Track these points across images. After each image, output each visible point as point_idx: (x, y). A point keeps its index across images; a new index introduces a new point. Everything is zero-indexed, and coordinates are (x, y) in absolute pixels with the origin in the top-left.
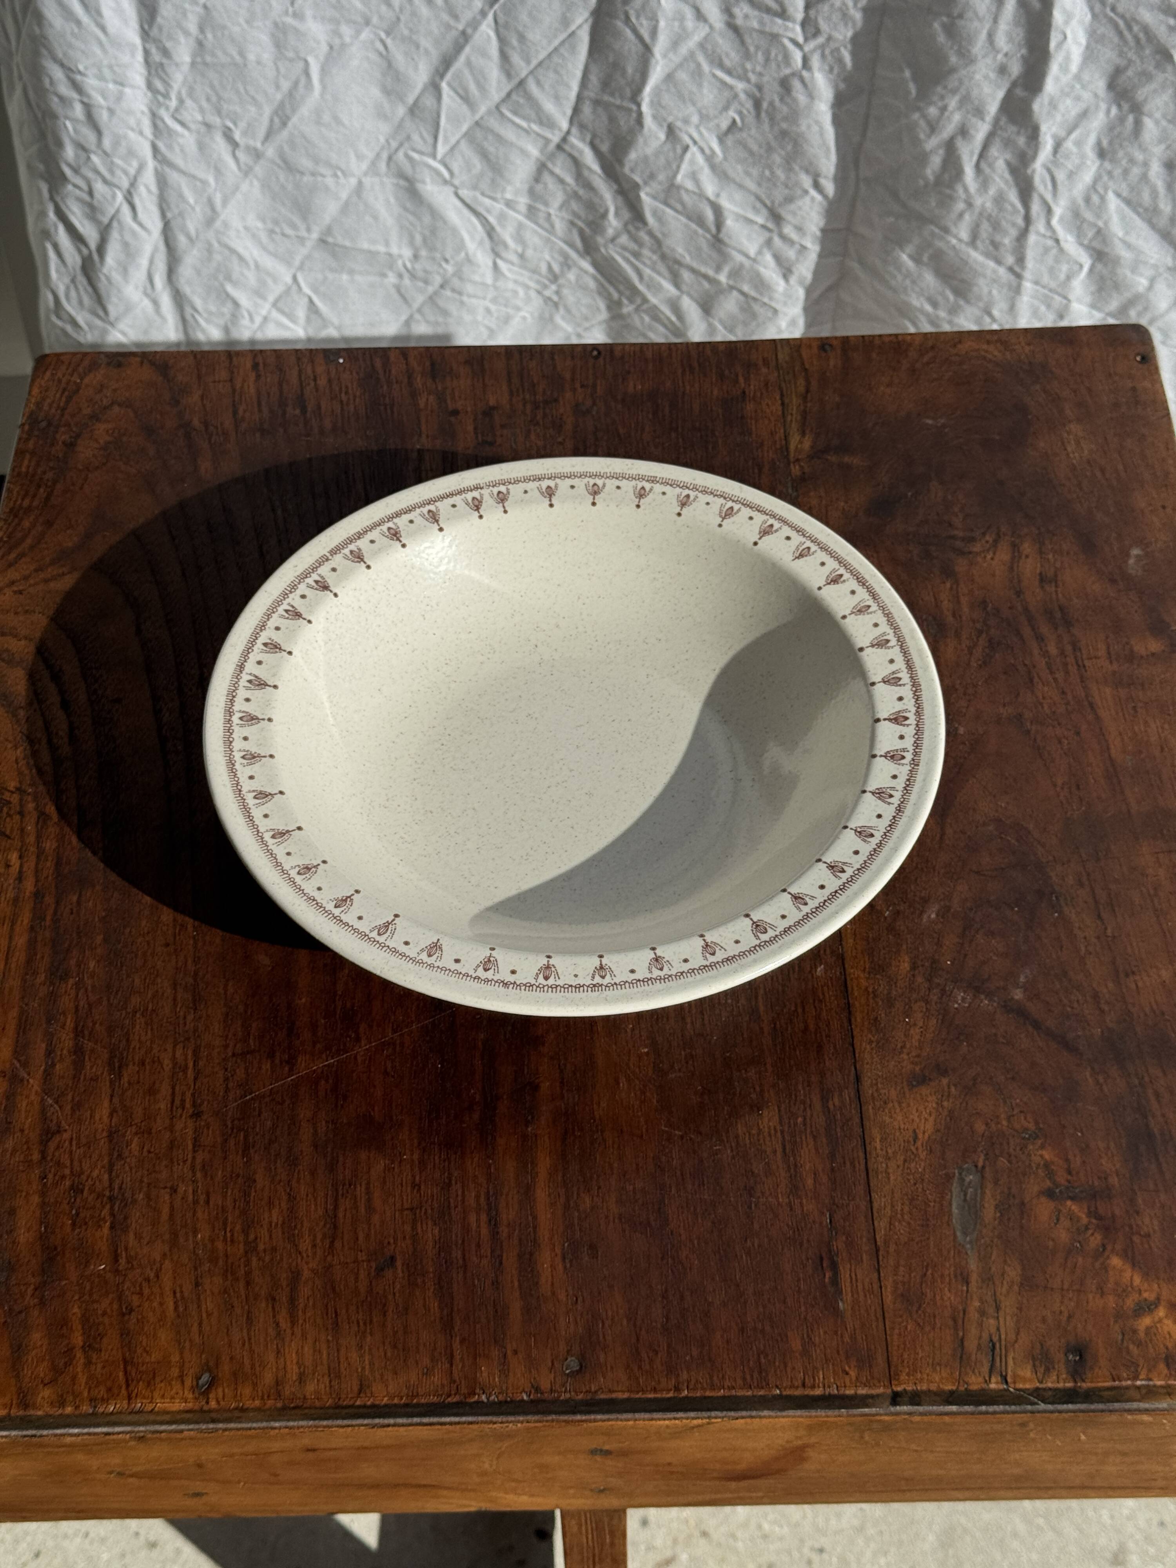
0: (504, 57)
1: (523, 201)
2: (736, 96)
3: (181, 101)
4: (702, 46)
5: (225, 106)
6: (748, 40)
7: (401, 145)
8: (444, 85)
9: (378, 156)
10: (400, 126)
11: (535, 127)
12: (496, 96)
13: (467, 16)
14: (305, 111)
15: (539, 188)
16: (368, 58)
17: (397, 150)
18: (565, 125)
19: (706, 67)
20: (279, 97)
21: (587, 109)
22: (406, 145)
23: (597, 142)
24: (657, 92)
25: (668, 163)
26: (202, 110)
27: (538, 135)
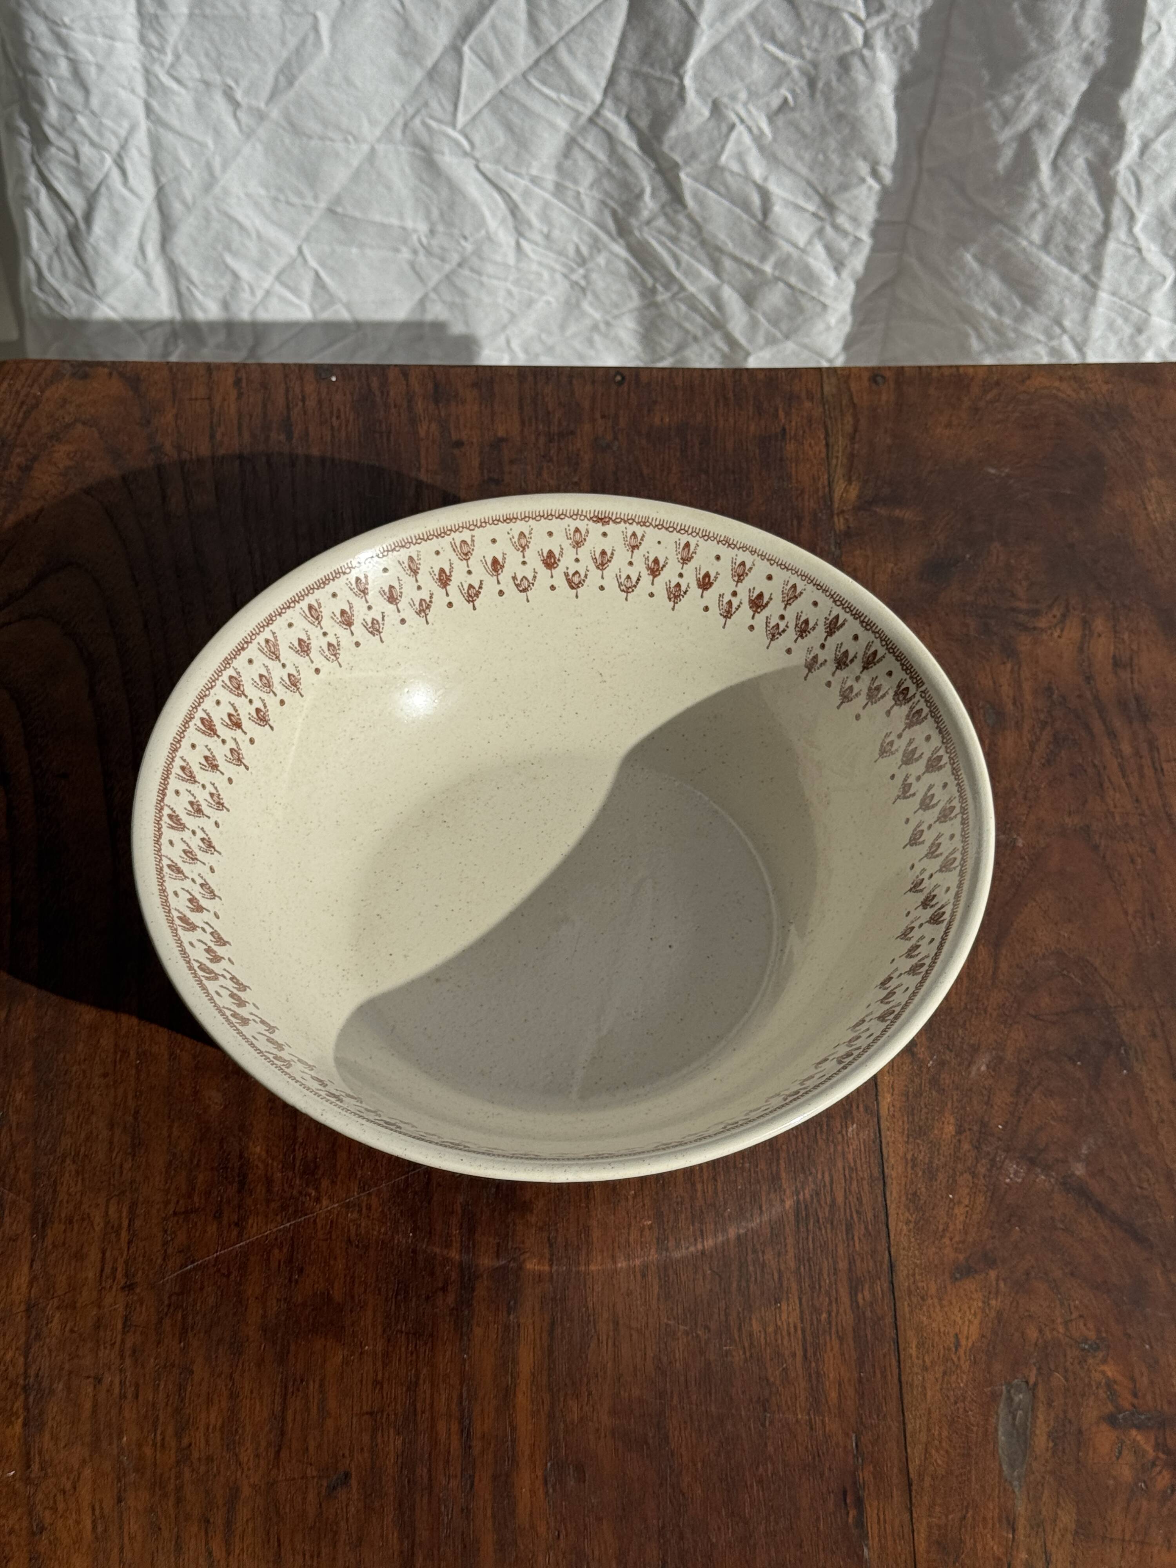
0: (533, 21)
1: (550, 177)
2: (789, 73)
3: (177, 57)
4: (752, 16)
5: (226, 63)
6: (805, 14)
7: (417, 112)
8: (466, 49)
9: (393, 122)
10: (417, 91)
11: (565, 98)
12: (523, 63)
14: (313, 70)
15: (568, 163)
16: (383, 17)
17: (413, 117)
18: (598, 97)
19: (756, 40)
20: (285, 54)
21: (623, 81)
22: (424, 112)
23: (634, 116)
24: (702, 64)
25: (712, 143)
26: (200, 67)
27: (568, 106)
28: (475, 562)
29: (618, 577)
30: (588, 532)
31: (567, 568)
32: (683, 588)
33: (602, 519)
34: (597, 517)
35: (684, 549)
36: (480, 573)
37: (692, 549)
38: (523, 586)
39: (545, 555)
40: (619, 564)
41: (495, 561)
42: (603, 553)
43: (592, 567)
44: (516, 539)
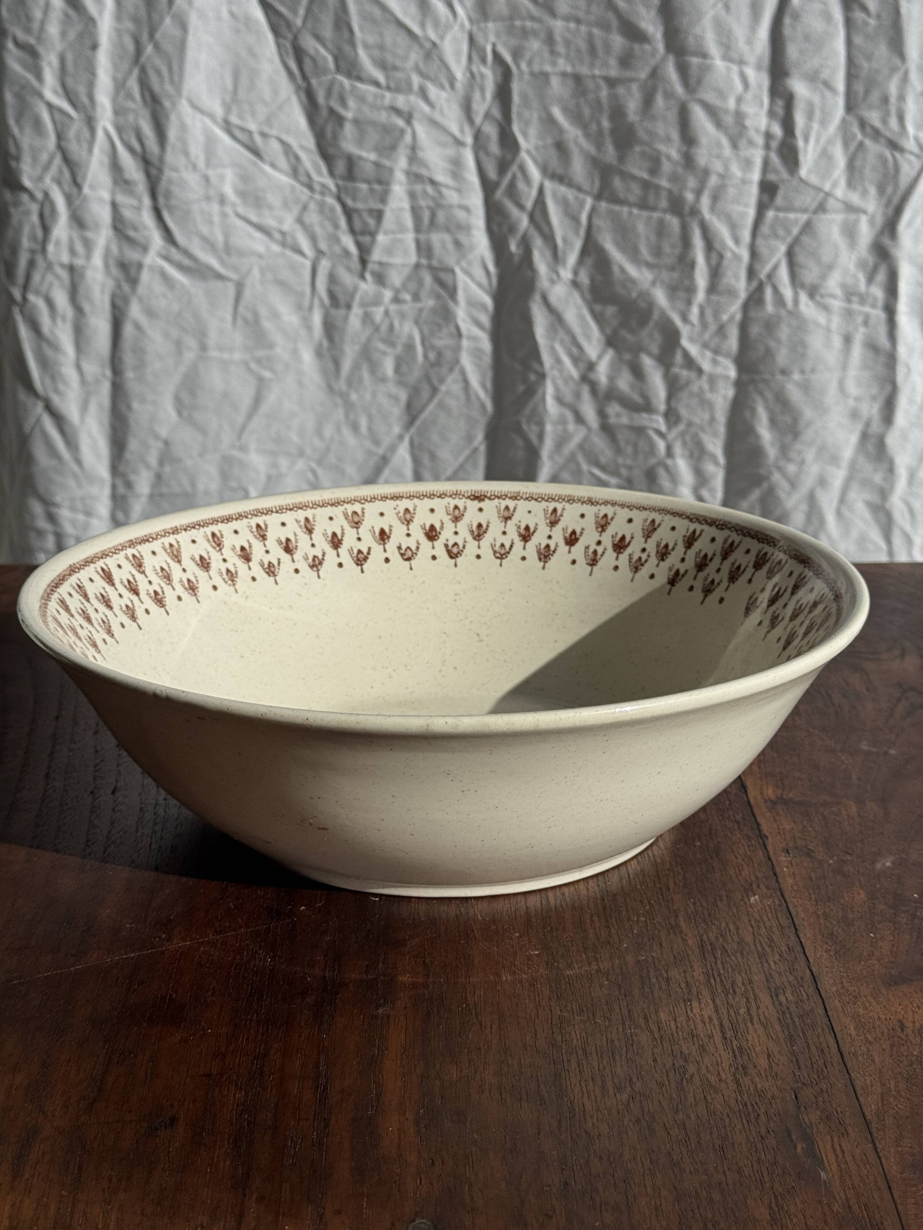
4: (581, 447)
6: (619, 438)
13: (386, 441)
19: (585, 467)
28: (364, 531)
29: (493, 546)
30: (465, 508)
31: (447, 540)
32: (552, 548)
33: (478, 497)
34: (474, 496)
35: (552, 514)
36: (368, 541)
37: (559, 513)
38: (407, 555)
39: (427, 528)
40: (493, 535)
41: (382, 532)
42: (480, 526)
43: (469, 538)
44: (401, 514)
